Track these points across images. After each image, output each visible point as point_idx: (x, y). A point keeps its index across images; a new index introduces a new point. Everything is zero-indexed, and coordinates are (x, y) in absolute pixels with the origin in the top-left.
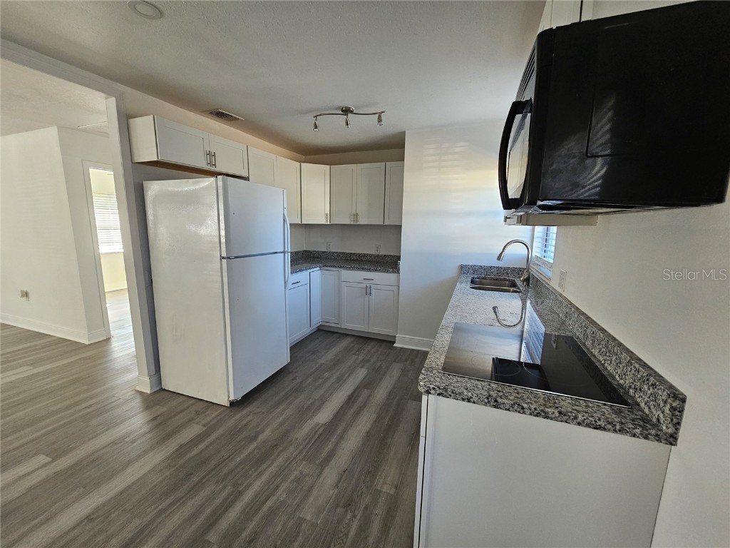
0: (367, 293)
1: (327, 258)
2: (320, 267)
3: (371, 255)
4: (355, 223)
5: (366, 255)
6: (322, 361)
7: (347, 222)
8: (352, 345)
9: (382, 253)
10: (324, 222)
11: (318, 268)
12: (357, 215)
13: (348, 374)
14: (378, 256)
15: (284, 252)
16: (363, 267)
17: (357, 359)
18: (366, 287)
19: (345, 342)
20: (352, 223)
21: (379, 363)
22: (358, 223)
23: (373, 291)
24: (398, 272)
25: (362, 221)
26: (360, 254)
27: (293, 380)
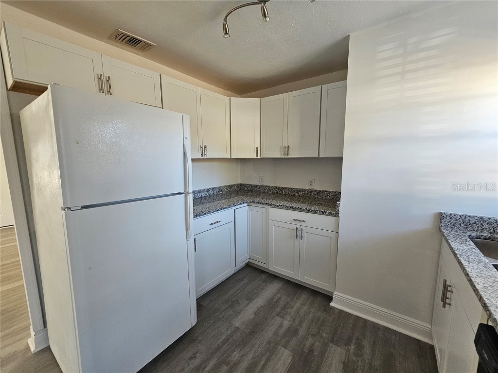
0: (297, 236)
1: (259, 192)
2: (248, 203)
3: (304, 190)
4: (286, 157)
5: (299, 191)
6: (237, 323)
7: (278, 156)
8: (279, 295)
9: (317, 188)
10: (254, 156)
11: (246, 204)
12: (288, 147)
13: (264, 358)
14: (312, 191)
15: (185, 193)
16: (294, 205)
17: (281, 325)
18: (297, 229)
19: (272, 289)
20: (283, 157)
21: (310, 341)
22: (290, 156)
23: (305, 235)
24: (337, 215)
25: (293, 154)
26: (292, 189)
27: (191, 358)
